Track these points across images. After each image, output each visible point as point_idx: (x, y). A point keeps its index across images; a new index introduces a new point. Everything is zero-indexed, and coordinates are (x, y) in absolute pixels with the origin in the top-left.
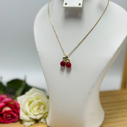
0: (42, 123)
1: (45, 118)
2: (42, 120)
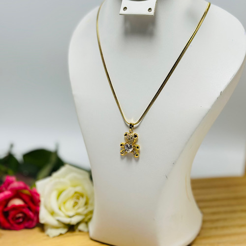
0: (80, 231)
1: (87, 223)
2: (82, 227)
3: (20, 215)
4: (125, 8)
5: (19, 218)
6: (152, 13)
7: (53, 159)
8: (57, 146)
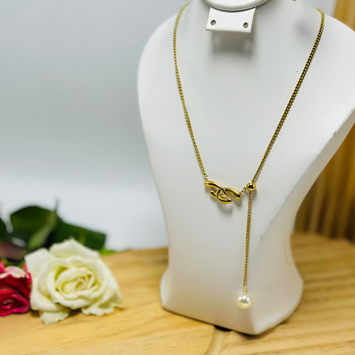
3: (9, 301)
4: (213, 22)
5: (8, 304)
6: (248, 29)
7: (51, 221)
8: (57, 203)
